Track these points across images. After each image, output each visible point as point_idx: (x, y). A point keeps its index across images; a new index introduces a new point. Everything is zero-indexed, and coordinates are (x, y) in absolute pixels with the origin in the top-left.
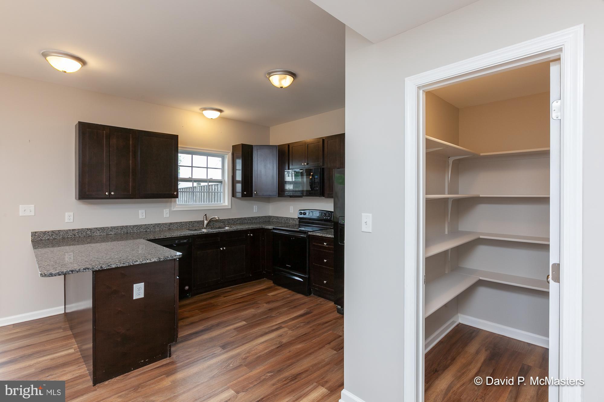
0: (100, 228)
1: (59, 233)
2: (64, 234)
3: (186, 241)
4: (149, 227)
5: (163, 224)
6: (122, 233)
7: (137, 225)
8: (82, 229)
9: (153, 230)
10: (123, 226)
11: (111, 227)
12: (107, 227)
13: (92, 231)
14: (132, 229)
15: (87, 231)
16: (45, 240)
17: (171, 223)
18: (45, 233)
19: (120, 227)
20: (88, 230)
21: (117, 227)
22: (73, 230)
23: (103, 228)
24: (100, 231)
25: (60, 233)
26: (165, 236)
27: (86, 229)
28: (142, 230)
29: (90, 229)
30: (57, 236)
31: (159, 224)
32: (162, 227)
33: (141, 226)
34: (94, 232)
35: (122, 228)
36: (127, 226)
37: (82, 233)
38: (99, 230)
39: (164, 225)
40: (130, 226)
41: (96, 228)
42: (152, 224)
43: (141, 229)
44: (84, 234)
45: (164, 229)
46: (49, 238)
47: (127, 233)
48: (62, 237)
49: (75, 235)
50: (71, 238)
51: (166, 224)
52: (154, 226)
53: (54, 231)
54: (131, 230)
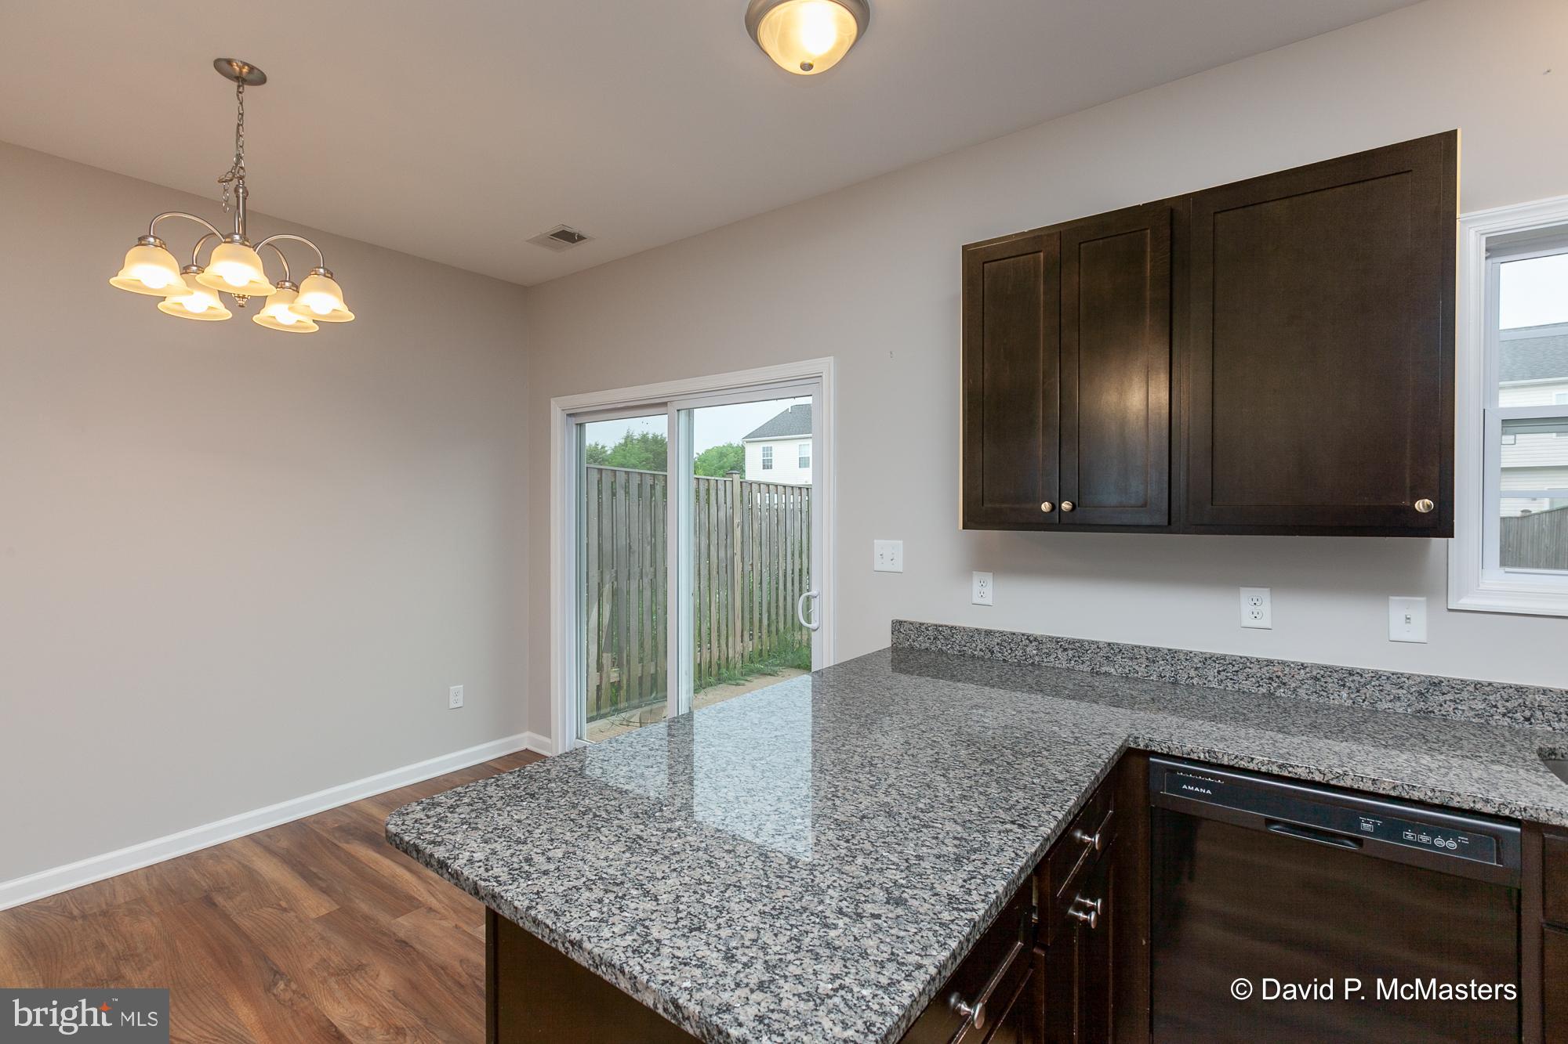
0: (1072, 642)
1: (952, 636)
2: (963, 642)
3: (1452, 844)
4: (1285, 680)
5: (1377, 675)
6: (1154, 677)
7: (1224, 657)
8: (1014, 634)
9: (1314, 698)
10: (1159, 650)
11: (1109, 644)
12: (1093, 642)
13: (1041, 646)
14: (1196, 669)
15: (1027, 646)
16: (919, 650)
17: (1436, 684)
18: (920, 628)
19: (1143, 652)
20: (1031, 642)
21: (1133, 647)
22: (988, 633)
23: (1079, 641)
24: (1070, 653)
25: (955, 636)
26: (1281, 766)
27: (1023, 635)
28: (1247, 685)
29: (1036, 639)
30: (947, 645)
31: (1351, 673)
32: (1369, 691)
33: (1245, 663)
34: (1048, 655)
35: (1153, 655)
36: (1173, 653)
37: (1011, 649)
38: (1065, 650)
39: (1388, 687)
40: (1189, 656)
41: (1057, 641)
42: (1303, 666)
43: (1242, 676)
44: (1019, 653)
45: (1383, 705)
46: (928, 645)
47: (1175, 683)
48: (960, 651)
49: (992, 652)
50: (983, 659)
51: (1397, 680)
52: (1316, 679)
53: (941, 629)
54: (1193, 673)
